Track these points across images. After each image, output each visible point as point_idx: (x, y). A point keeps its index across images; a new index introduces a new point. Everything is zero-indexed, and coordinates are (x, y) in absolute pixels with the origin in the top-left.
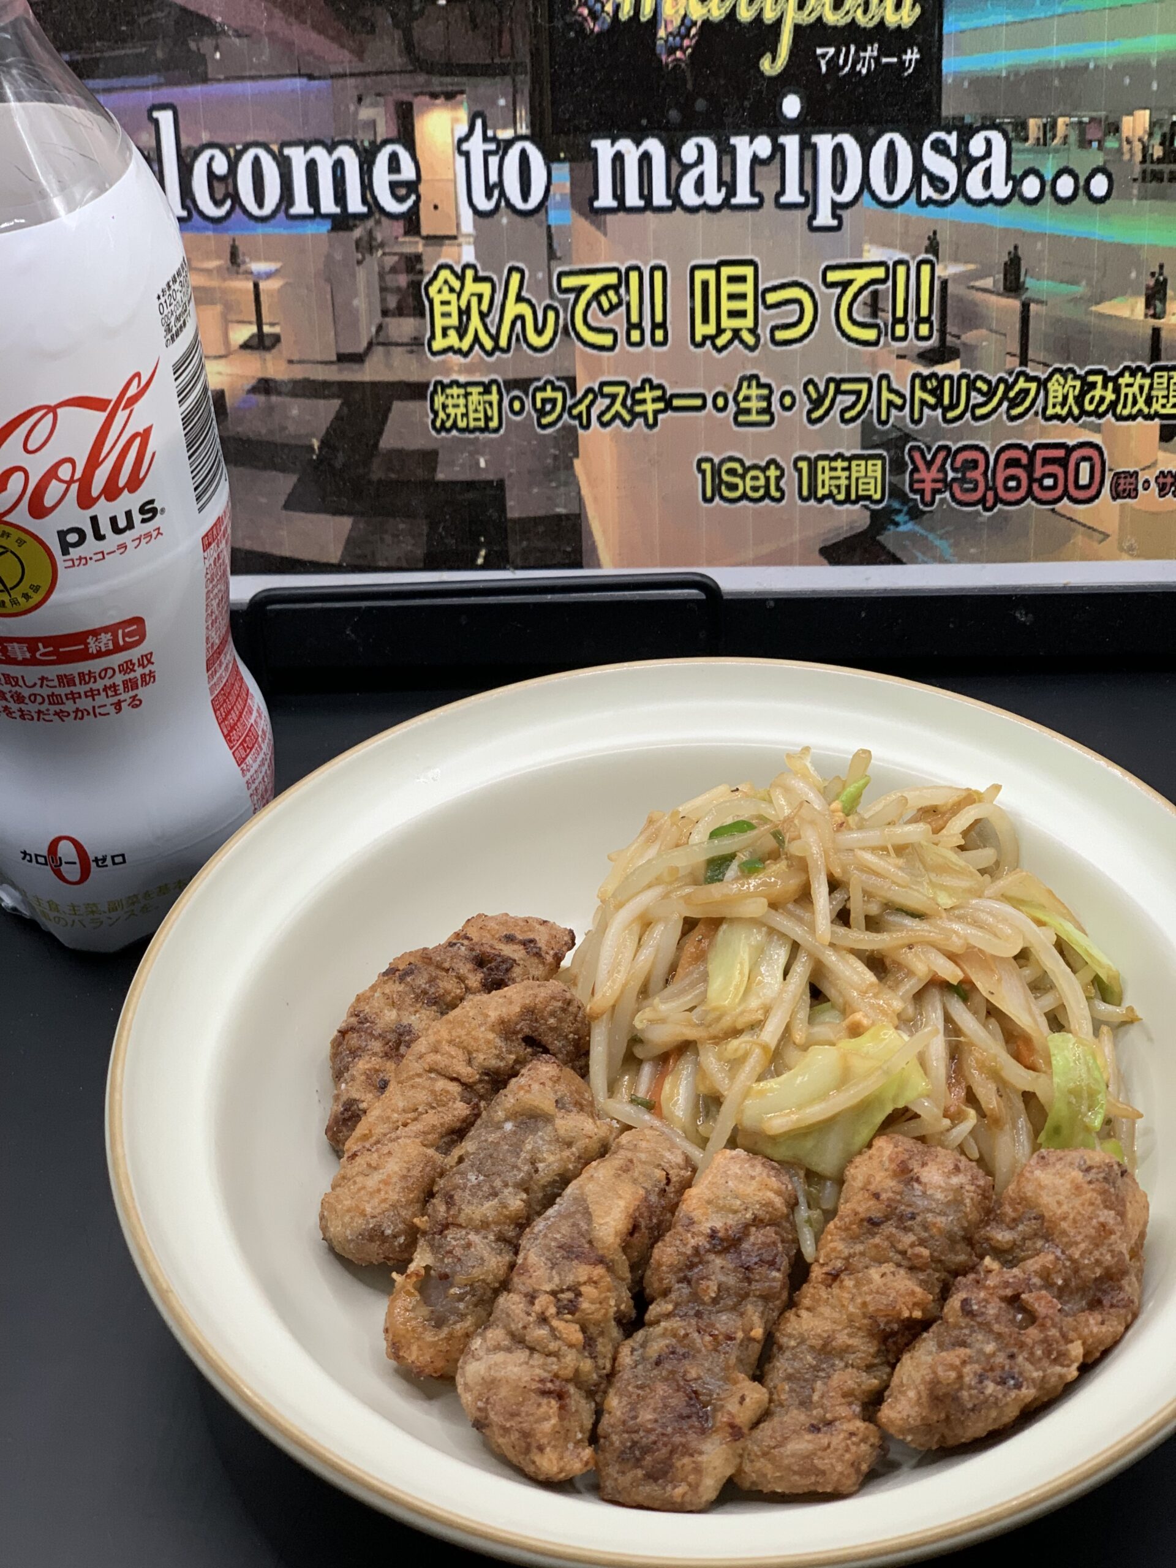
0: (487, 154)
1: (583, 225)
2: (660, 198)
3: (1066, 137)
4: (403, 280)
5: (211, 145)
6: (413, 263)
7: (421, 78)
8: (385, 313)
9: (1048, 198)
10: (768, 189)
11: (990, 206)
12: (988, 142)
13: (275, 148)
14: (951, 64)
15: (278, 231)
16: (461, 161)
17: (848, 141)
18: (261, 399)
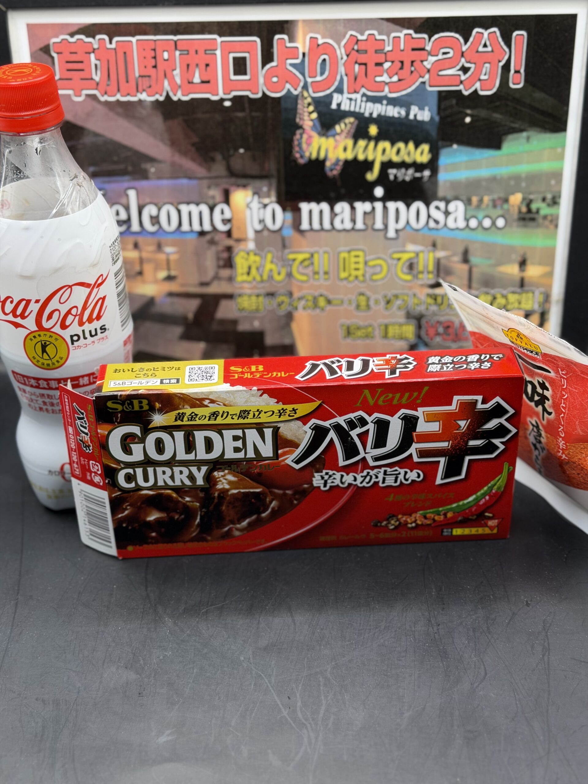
0: (259, 209)
1: (297, 236)
2: (327, 225)
3: (487, 206)
4: (225, 255)
5: (151, 203)
6: (229, 249)
7: (233, 180)
8: (219, 267)
9: (480, 229)
10: (369, 223)
11: (457, 232)
12: (457, 207)
13: (175, 204)
14: (443, 176)
15: (177, 237)
16: (248, 212)
17: (401, 205)
18: (169, 300)
